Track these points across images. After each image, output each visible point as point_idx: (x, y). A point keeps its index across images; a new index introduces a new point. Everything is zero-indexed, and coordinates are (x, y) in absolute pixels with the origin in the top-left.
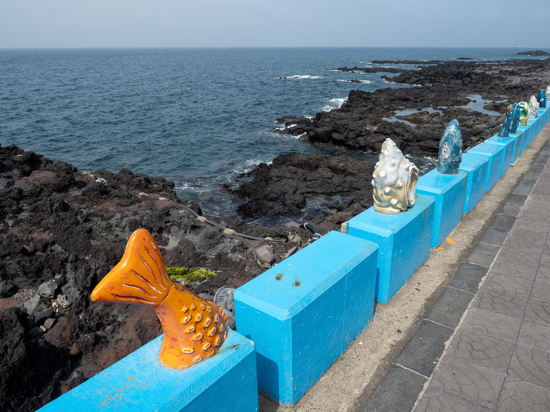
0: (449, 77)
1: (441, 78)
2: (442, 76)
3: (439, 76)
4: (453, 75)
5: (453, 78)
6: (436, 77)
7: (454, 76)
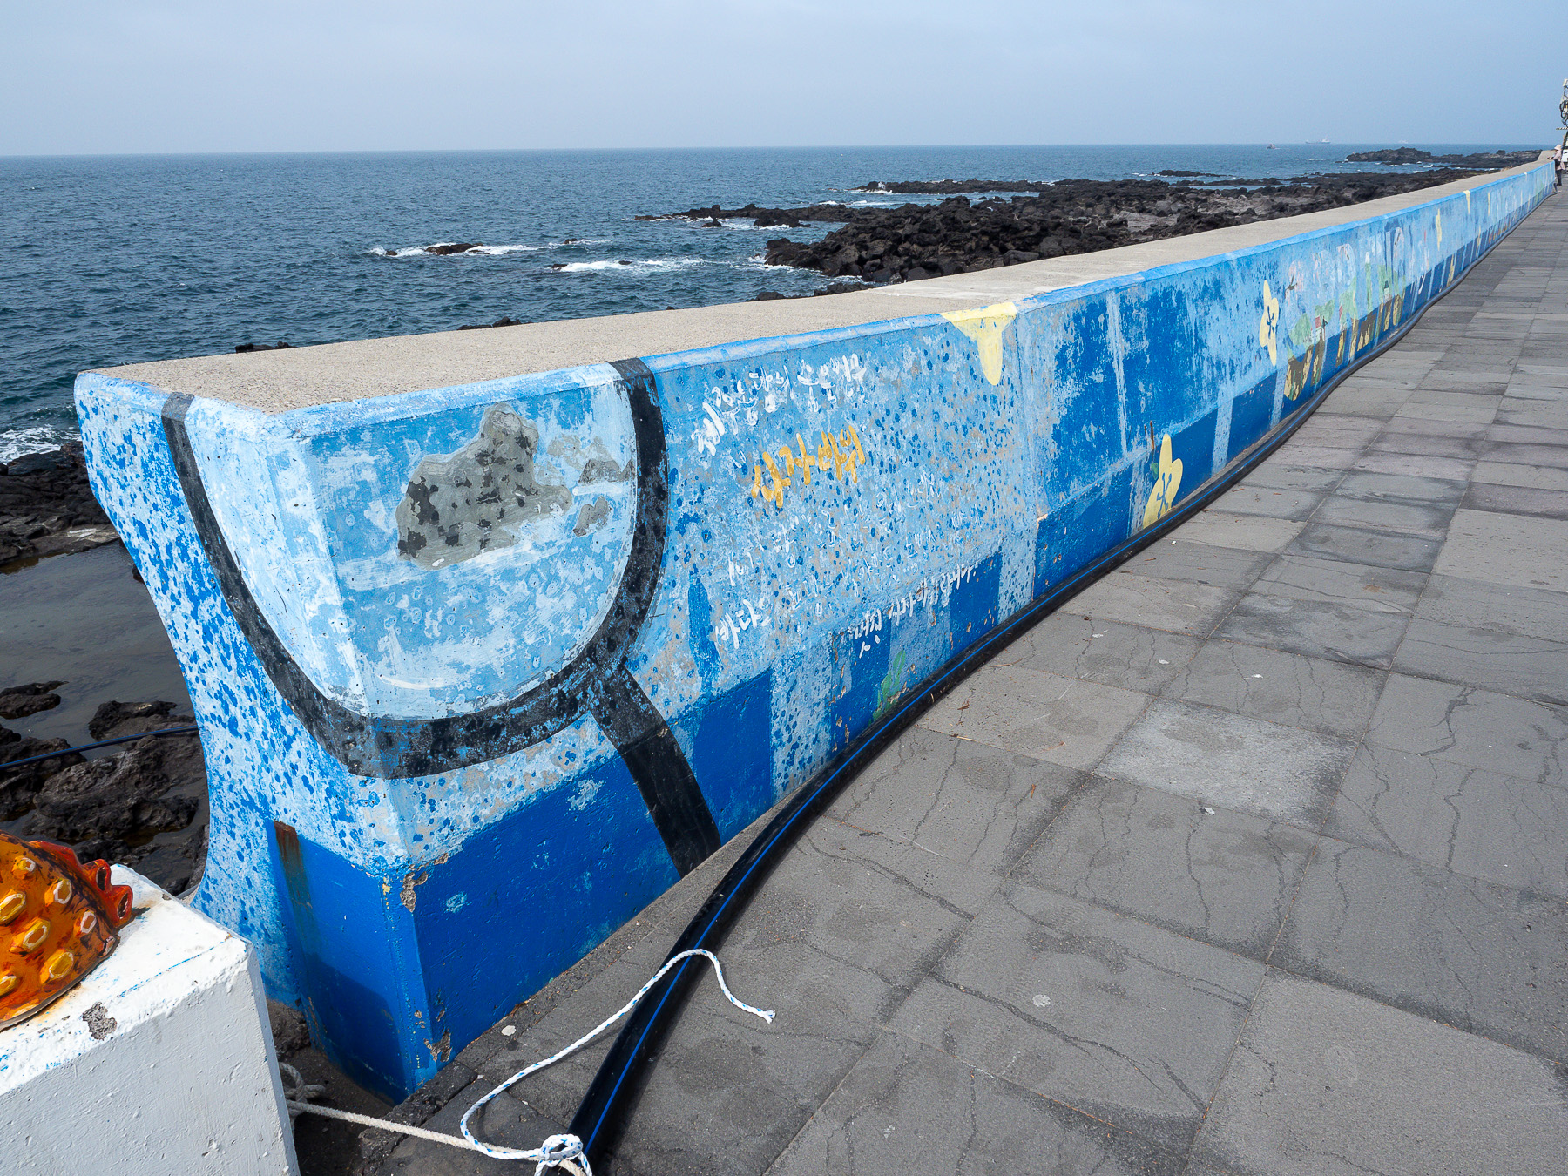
0: (973, 244)
1: (942, 249)
2: (944, 240)
3: (937, 243)
4: (985, 238)
5: (986, 249)
6: (924, 245)
7: (991, 240)
